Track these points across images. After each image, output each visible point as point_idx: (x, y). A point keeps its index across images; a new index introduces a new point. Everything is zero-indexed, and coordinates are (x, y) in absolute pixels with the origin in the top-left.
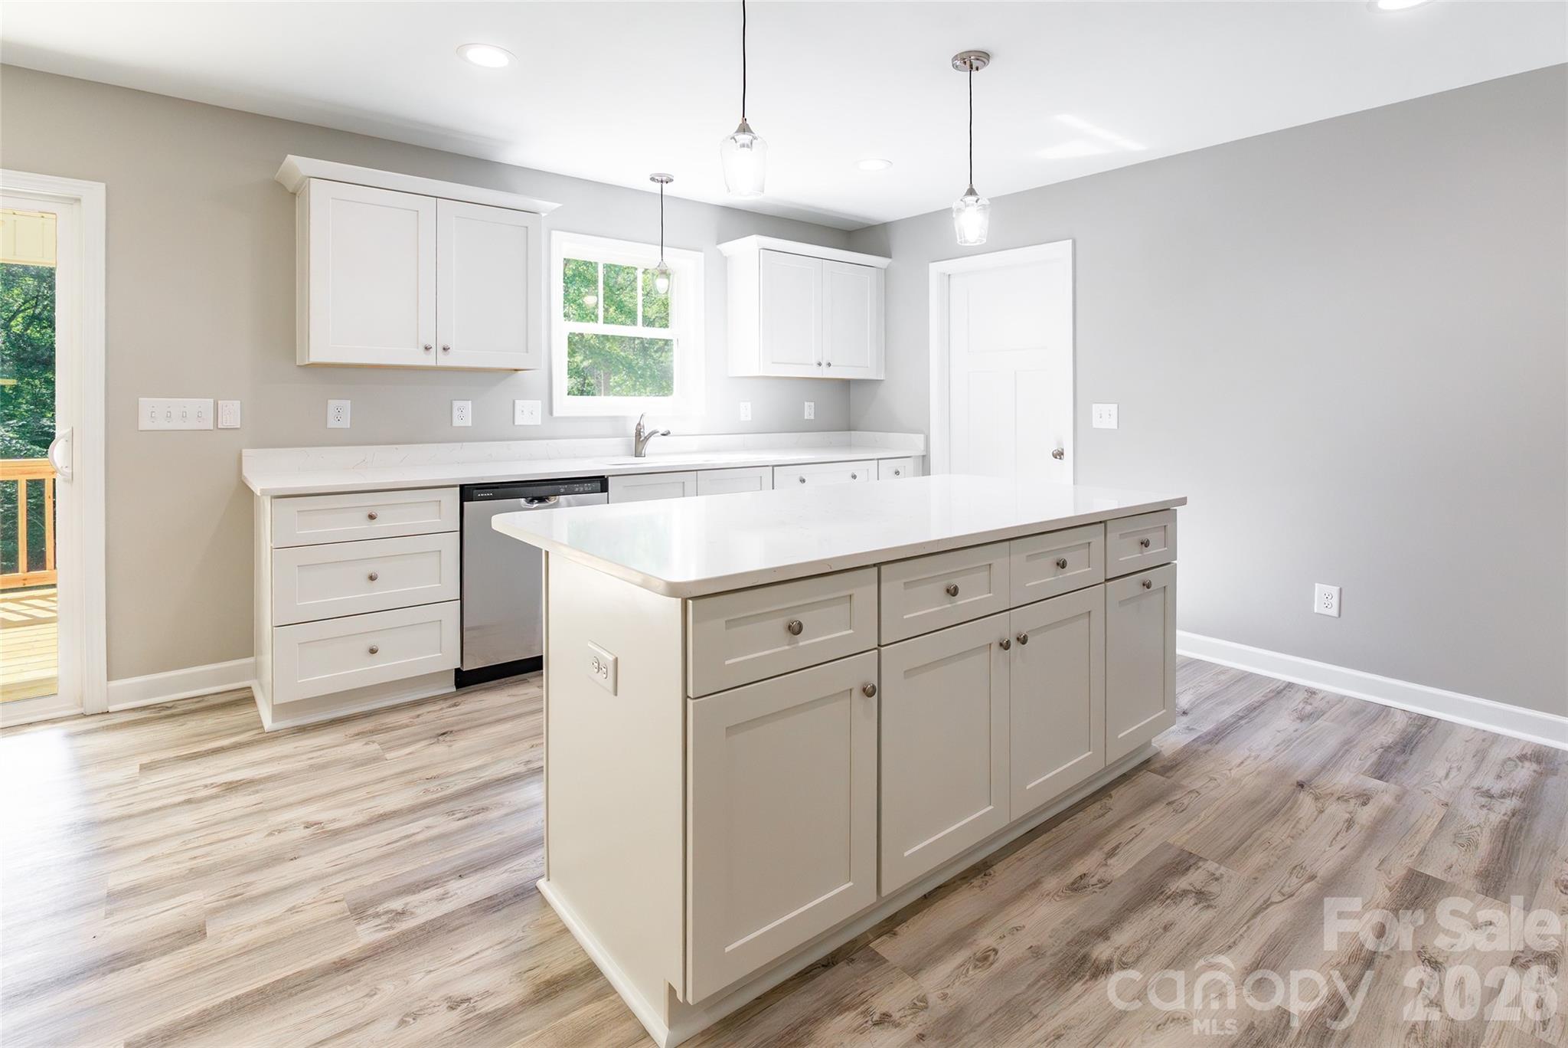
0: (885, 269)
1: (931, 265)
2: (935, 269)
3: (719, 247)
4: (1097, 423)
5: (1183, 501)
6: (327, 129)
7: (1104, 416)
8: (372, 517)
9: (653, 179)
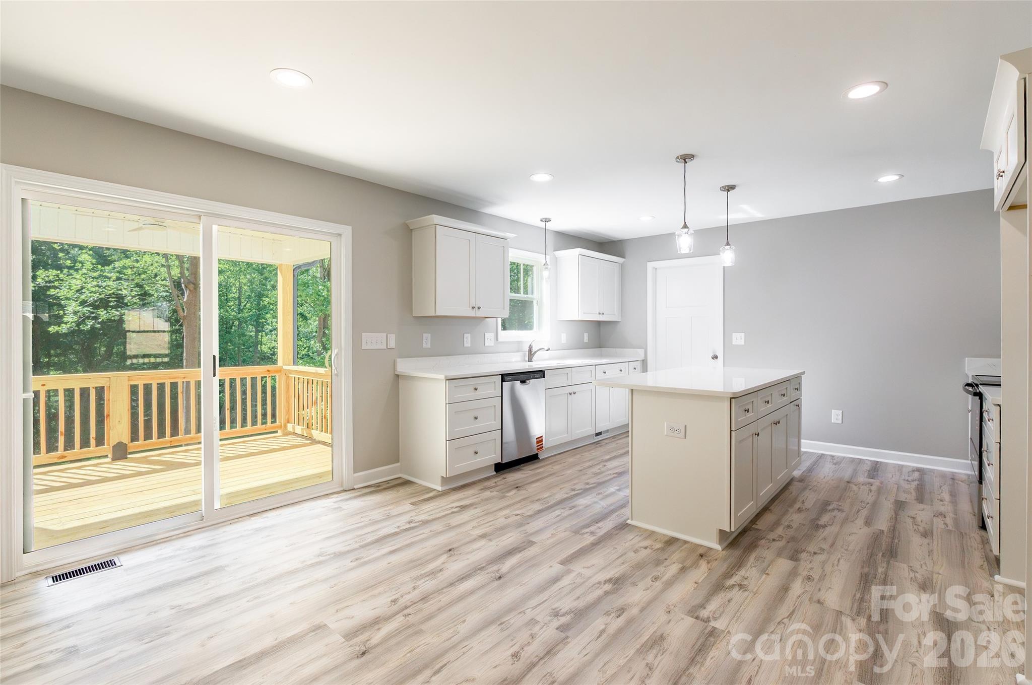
0: (621, 264)
1: (648, 263)
2: (650, 265)
3: (554, 253)
4: (734, 342)
5: (803, 373)
6: (428, 198)
7: (738, 339)
8: (476, 389)
9: (541, 221)
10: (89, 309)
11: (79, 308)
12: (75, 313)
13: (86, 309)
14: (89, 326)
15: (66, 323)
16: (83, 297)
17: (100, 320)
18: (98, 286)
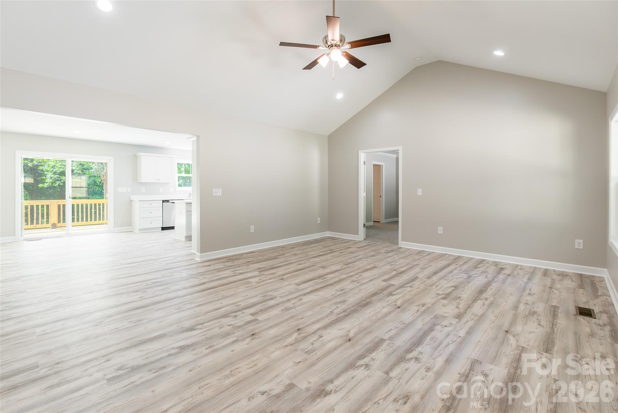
8: (151, 204)
10: (57, 176)
11: (53, 176)
12: (51, 178)
13: (56, 176)
14: (57, 184)
15: (47, 183)
16: (54, 170)
17: (62, 182)
18: (61, 165)
